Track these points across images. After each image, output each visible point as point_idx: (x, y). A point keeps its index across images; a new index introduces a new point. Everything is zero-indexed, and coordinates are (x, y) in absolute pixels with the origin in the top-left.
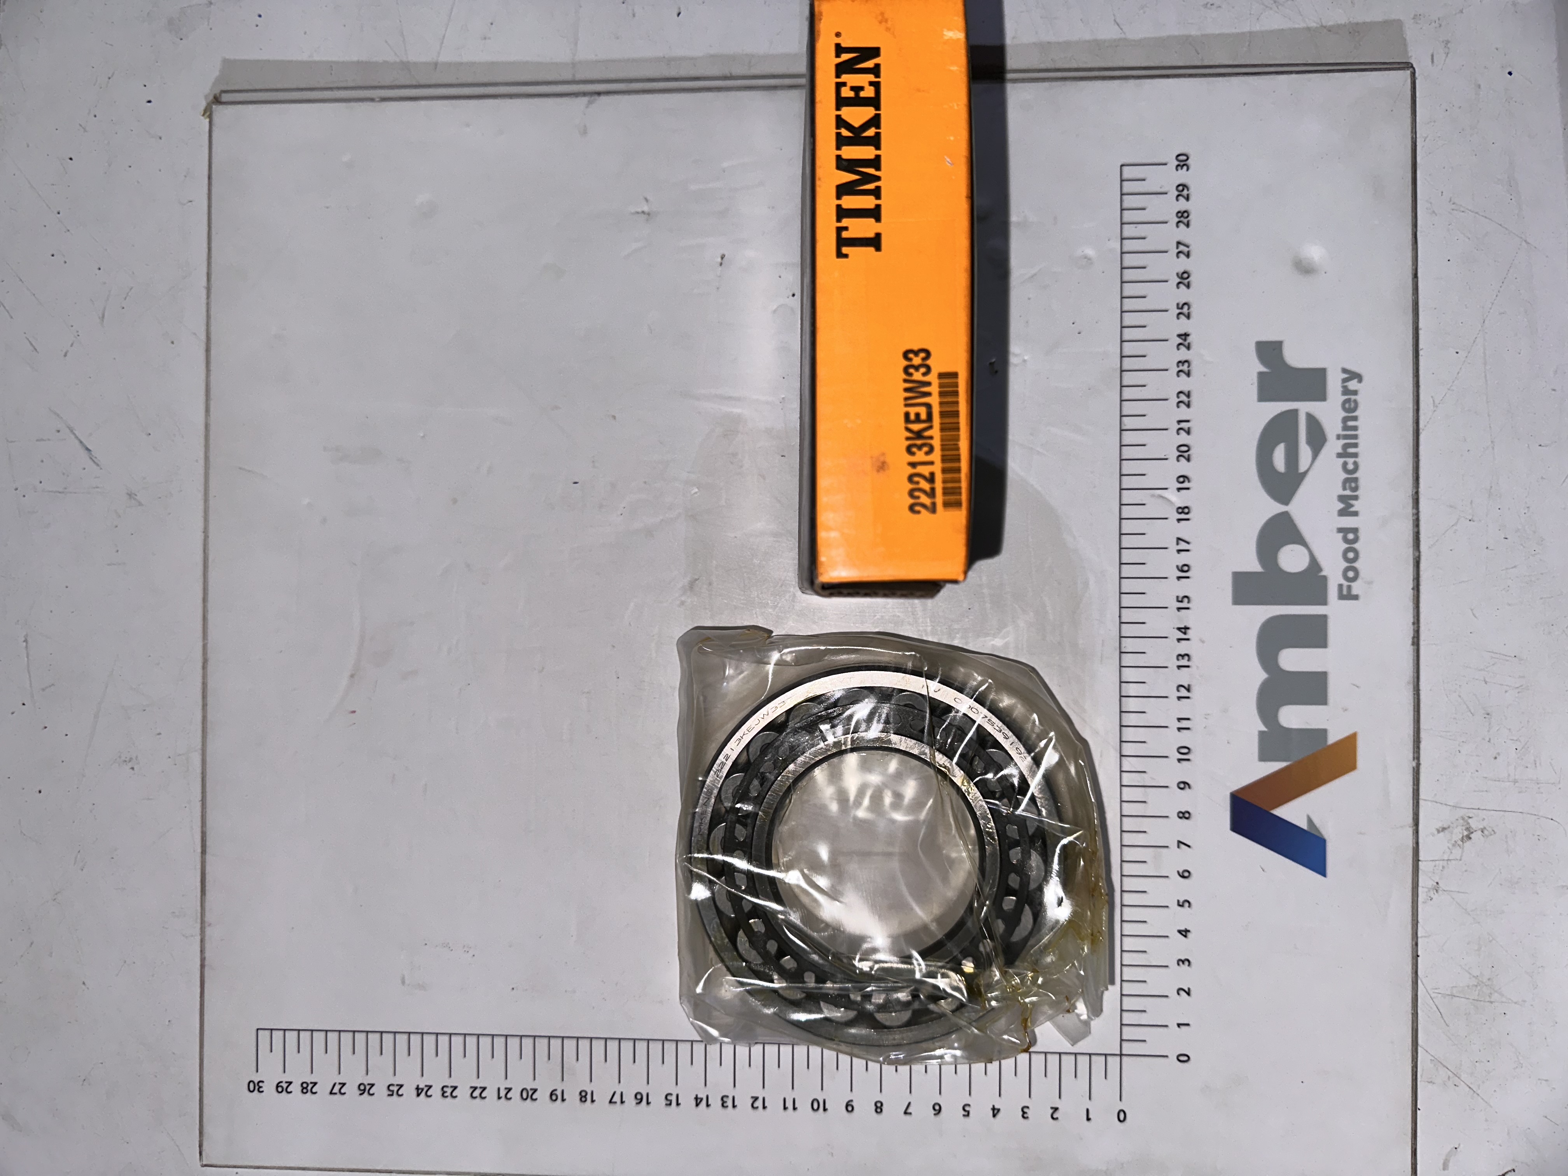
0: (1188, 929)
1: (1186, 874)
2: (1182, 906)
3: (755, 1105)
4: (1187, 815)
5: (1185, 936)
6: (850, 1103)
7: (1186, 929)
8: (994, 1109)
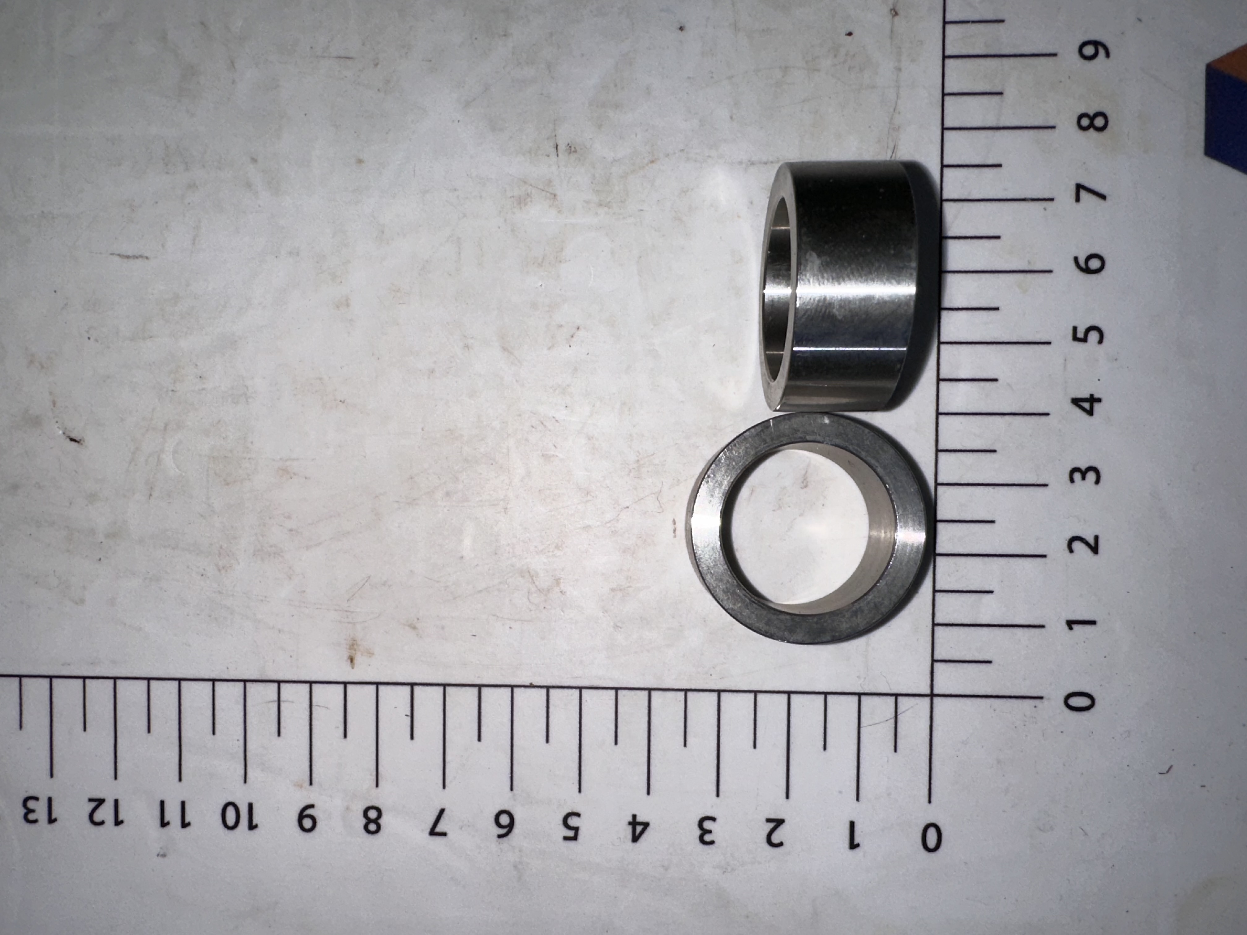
0: (1096, 396)
1: (1095, 264)
2: (1085, 340)
3: (98, 817)
4: (1099, 122)
5: (1090, 412)
6: (309, 812)
7: (1092, 395)
8: (634, 823)
